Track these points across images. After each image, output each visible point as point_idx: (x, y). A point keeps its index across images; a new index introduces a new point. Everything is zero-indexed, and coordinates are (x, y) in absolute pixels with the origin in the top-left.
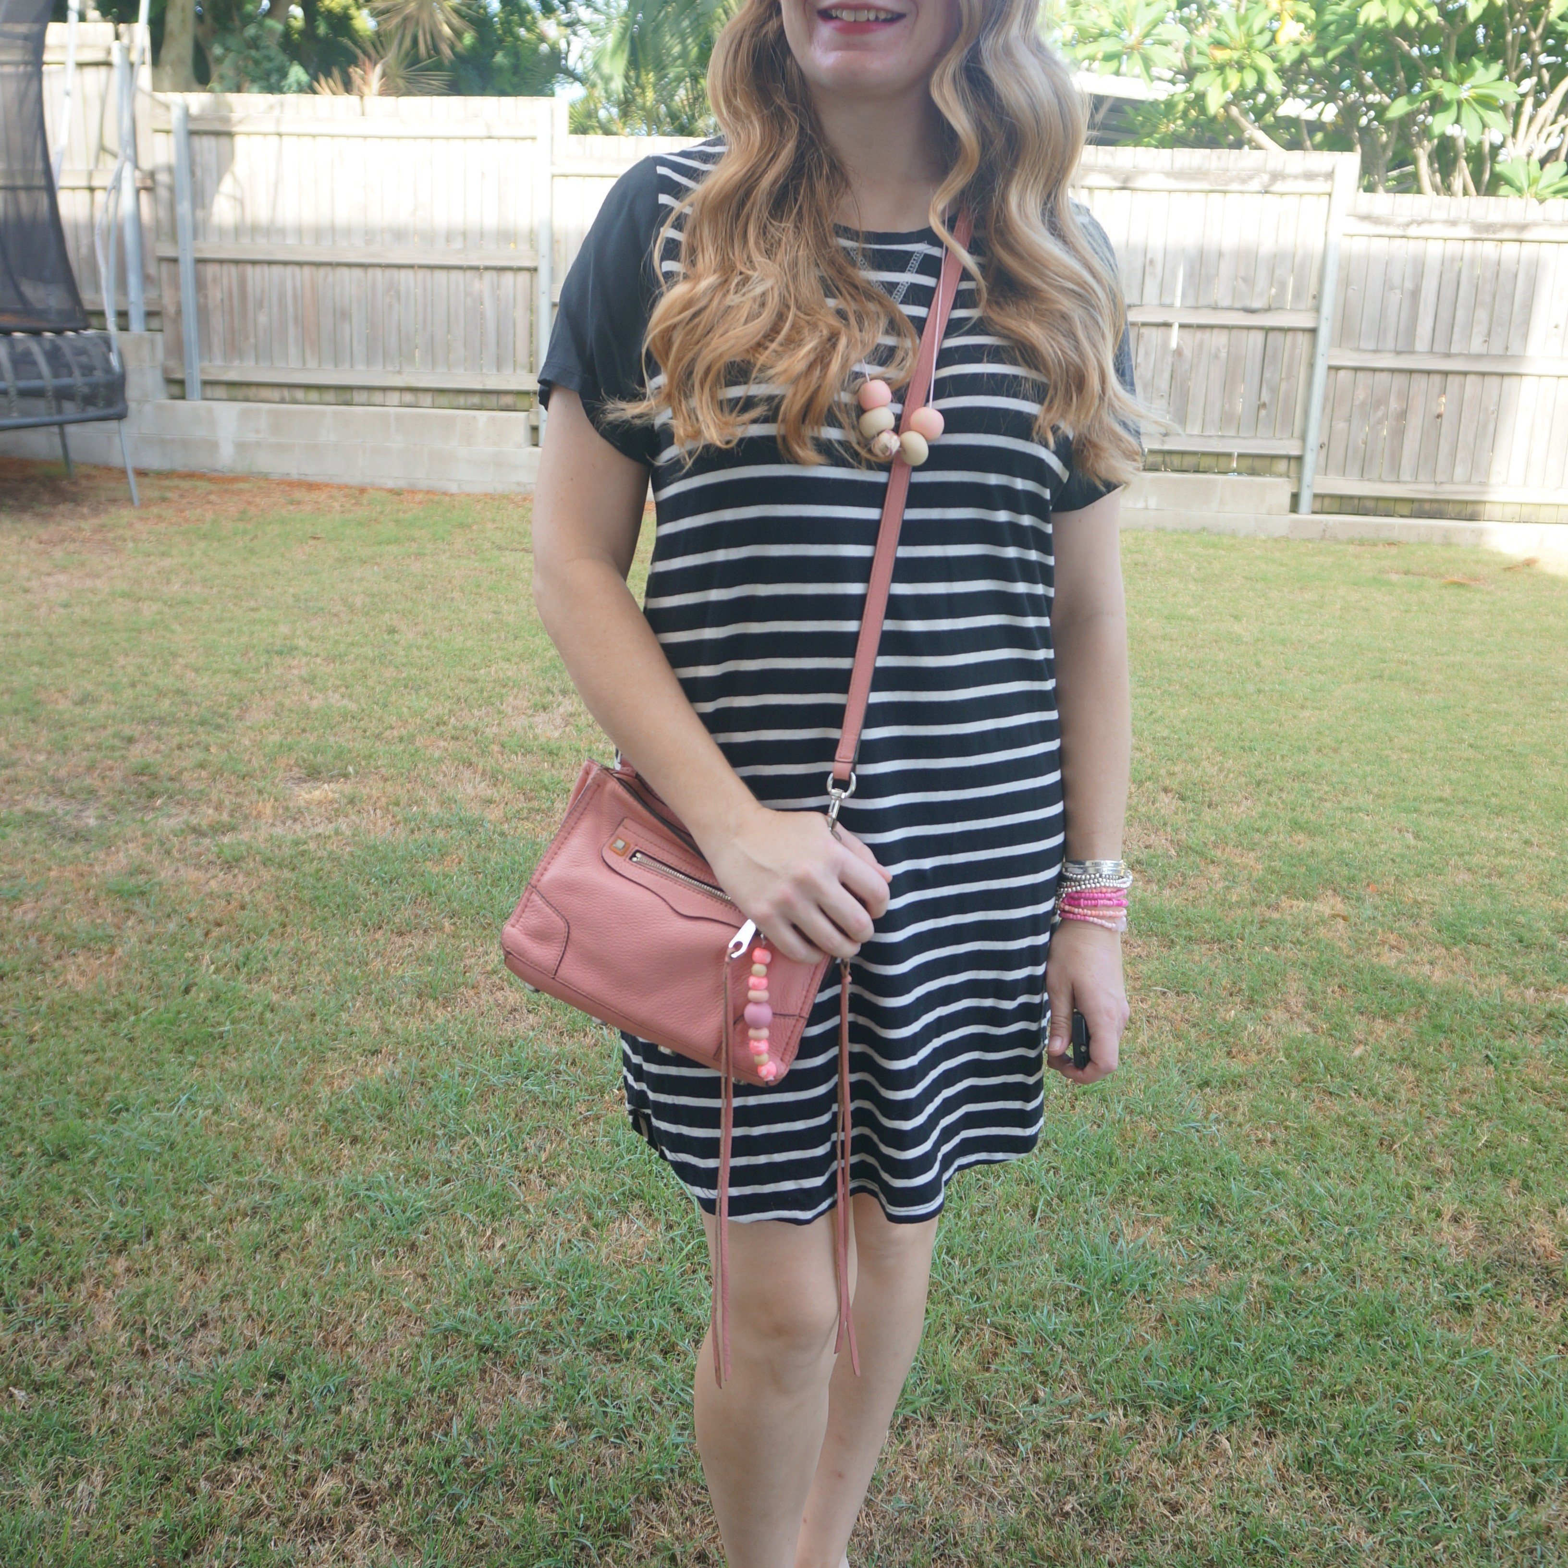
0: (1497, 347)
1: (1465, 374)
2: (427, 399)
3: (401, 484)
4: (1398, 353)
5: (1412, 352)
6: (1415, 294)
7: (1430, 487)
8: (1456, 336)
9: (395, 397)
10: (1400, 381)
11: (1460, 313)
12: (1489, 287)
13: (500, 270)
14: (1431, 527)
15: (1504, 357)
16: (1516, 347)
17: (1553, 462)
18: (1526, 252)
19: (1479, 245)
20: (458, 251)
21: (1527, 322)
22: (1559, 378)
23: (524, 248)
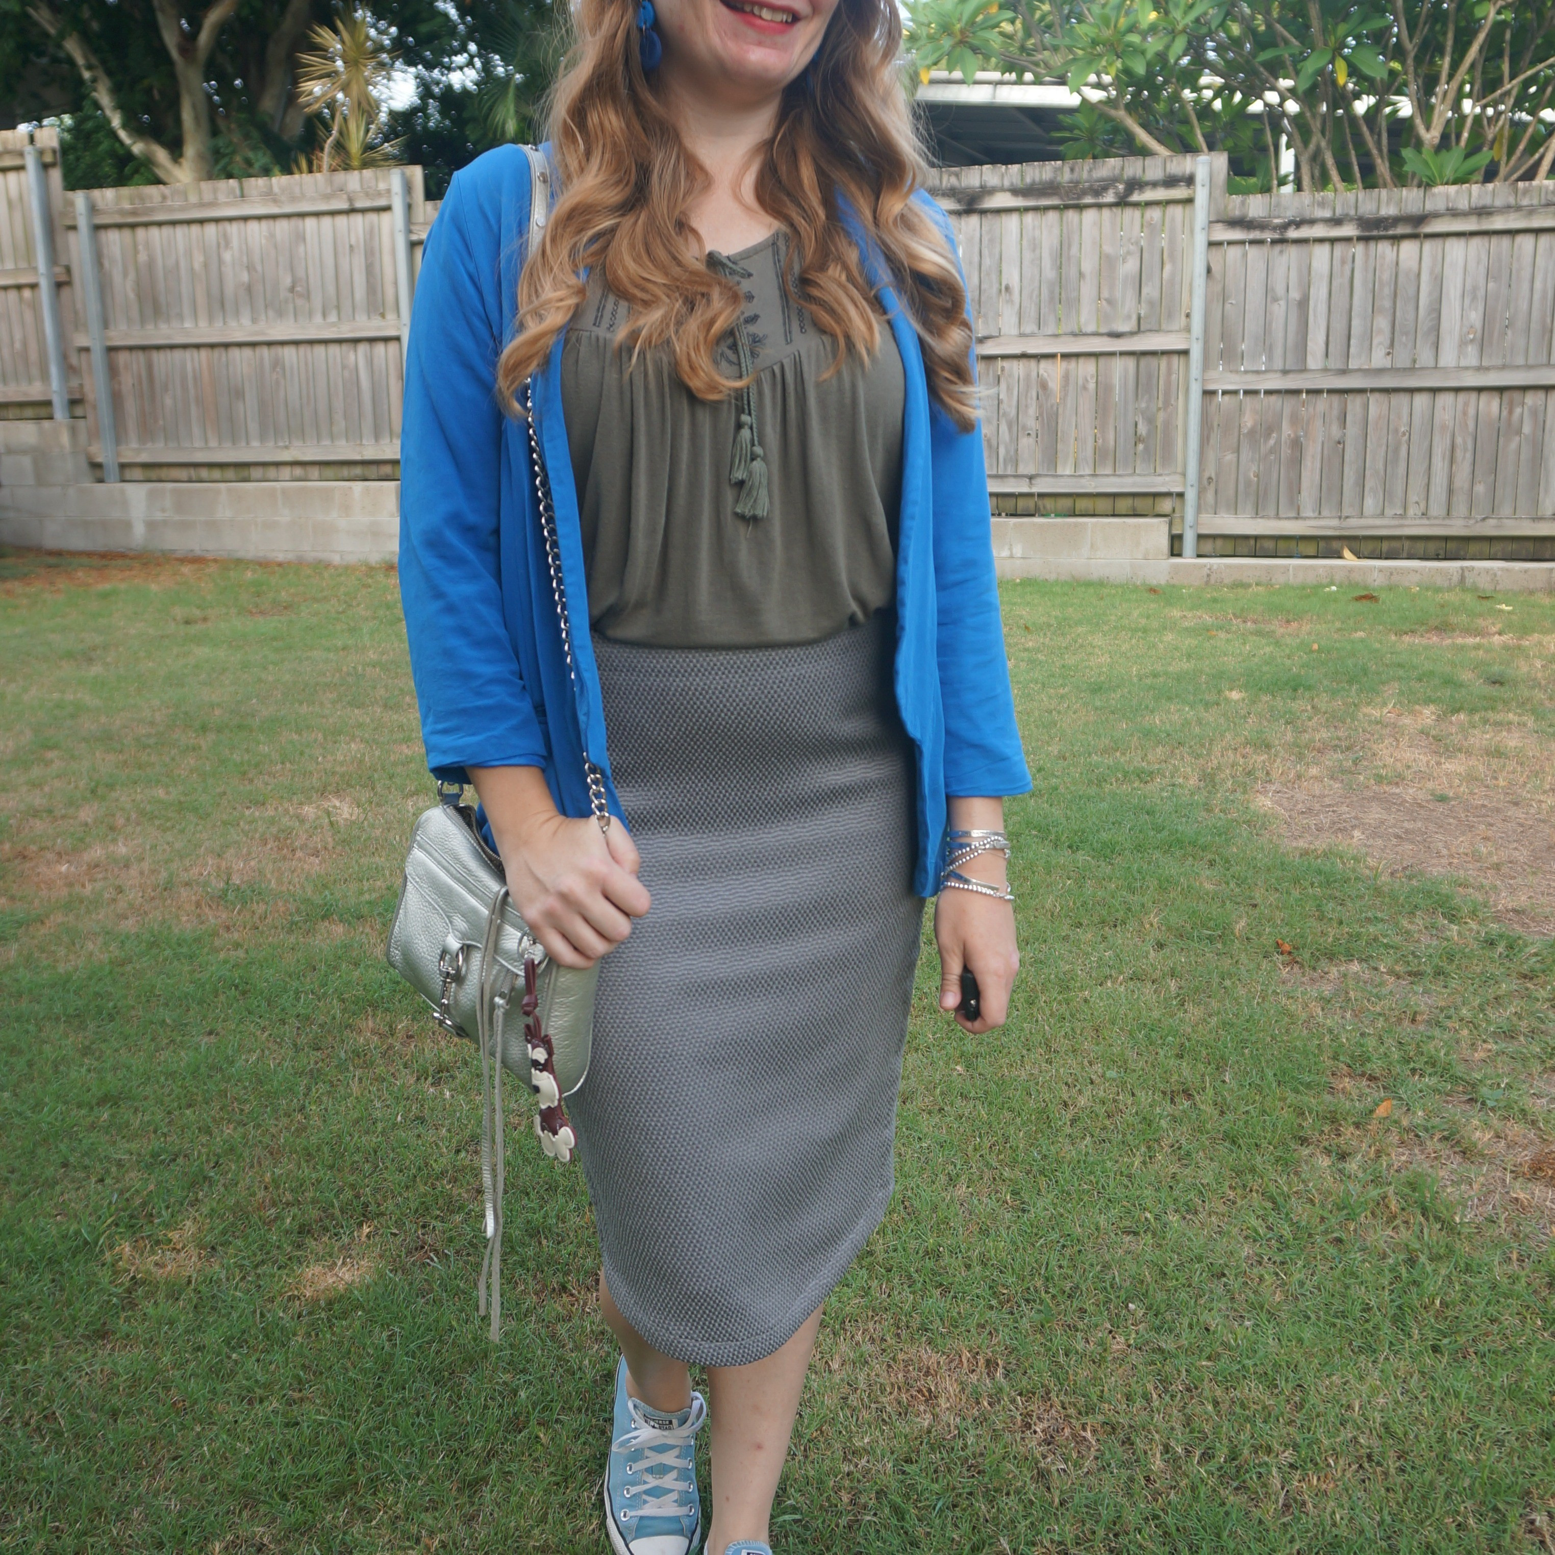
0: (1403, 361)
1: (1367, 391)
2: (315, 472)
3: (291, 556)
4: (1285, 372)
5: (1304, 370)
6: (1303, 303)
7: (1335, 522)
8: (1352, 350)
9: (286, 472)
10: (1289, 403)
11: (1355, 323)
12: (1387, 291)
13: (372, 340)
14: (1332, 567)
15: (1412, 370)
16: (1425, 357)
17: (1480, 488)
18: (1428, 246)
19: (1372, 245)
20: (333, 325)
21: (1437, 328)
22: (1480, 390)
23: (390, 317)
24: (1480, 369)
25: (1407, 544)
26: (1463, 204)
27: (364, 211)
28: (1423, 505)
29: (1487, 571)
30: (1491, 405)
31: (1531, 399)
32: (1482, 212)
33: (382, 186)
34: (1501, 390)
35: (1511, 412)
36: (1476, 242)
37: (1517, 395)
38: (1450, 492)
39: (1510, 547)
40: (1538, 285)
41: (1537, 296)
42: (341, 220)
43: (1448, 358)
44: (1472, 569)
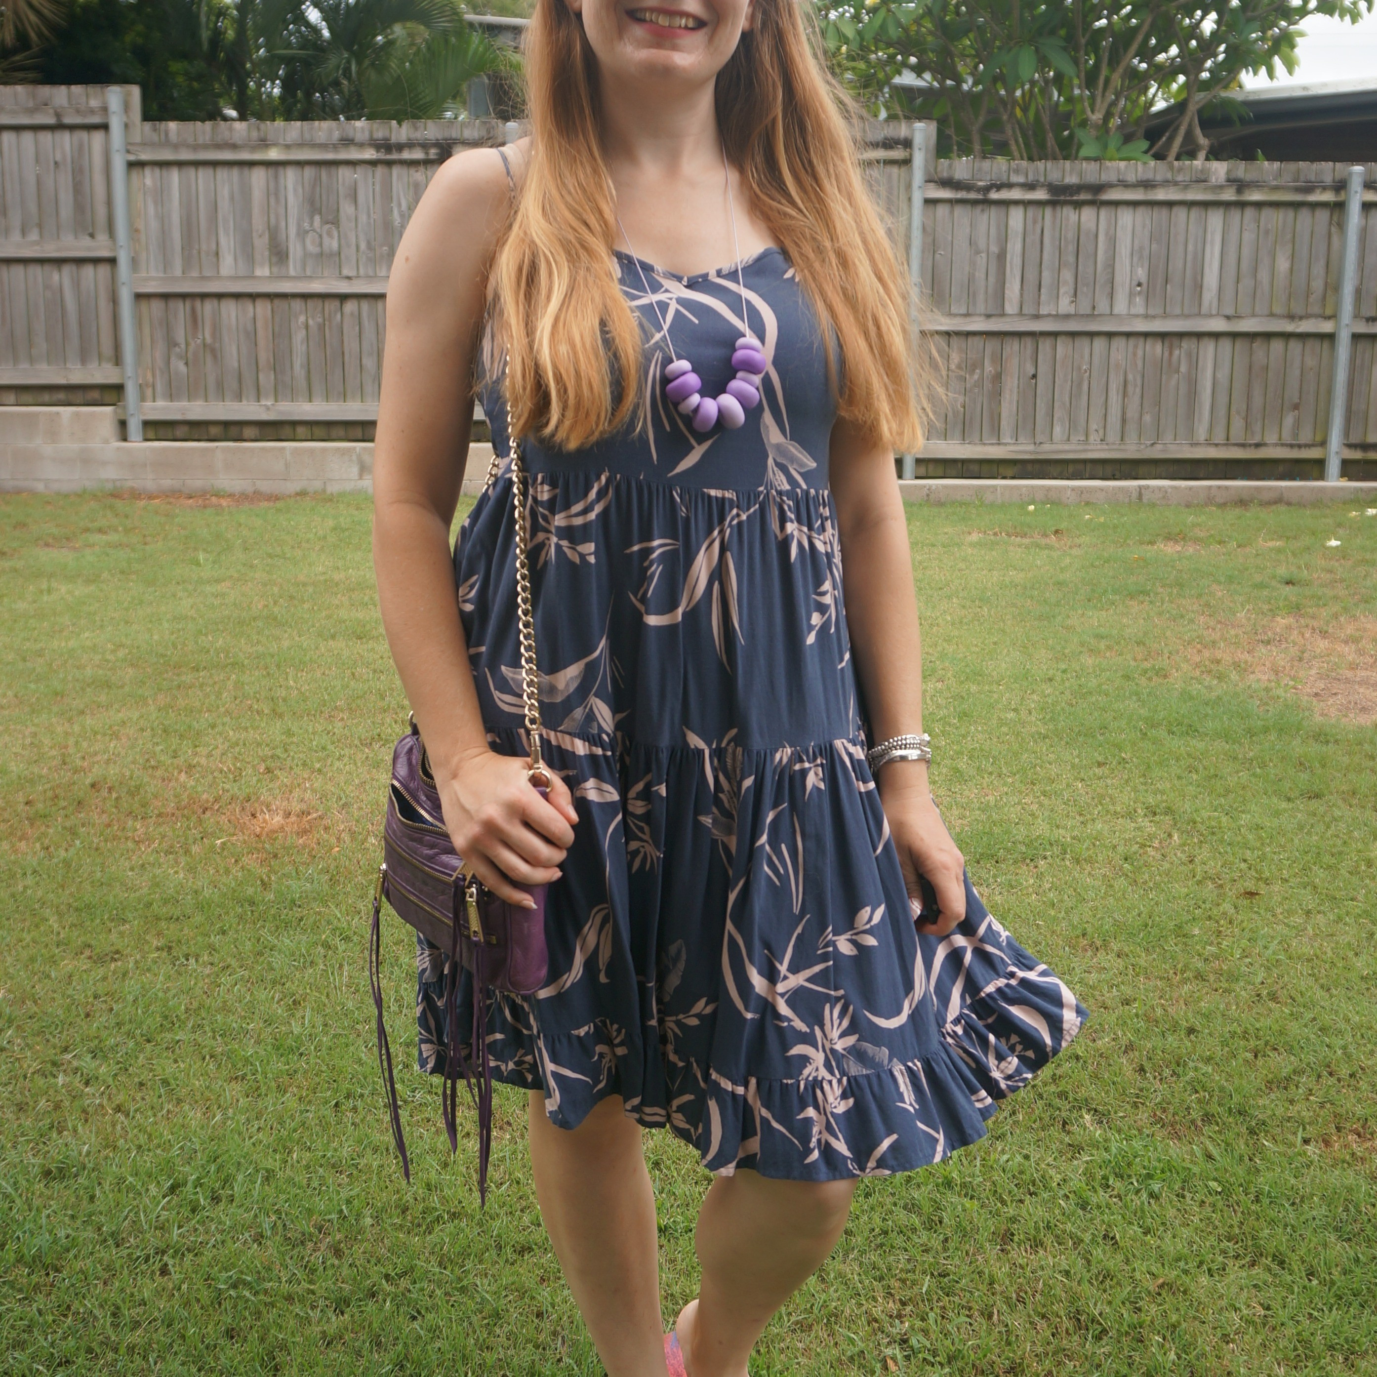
0: (1085, 309)
1: (1055, 335)
4: (988, 316)
5: (1003, 315)
6: (1002, 257)
7: (1031, 448)
8: (1043, 297)
10: (992, 345)
11: (1046, 274)
12: (1072, 248)
13: (80, 261)
14: (1033, 487)
15: (1092, 316)
16: (1103, 306)
17: (1147, 418)
18: (1104, 212)
19: (1058, 209)
20: (36, 243)
21: (1111, 282)
22: (1146, 335)
23: (102, 238)
24: (1146, 316)
25: (1089, 466)
26: (1131, 178)
27: (72, 128)
28: (1101, 432)
29: (1160, 488)
30: (1157, 348)
31: (1186, 344)
32: (1147, 185)
33: (94, 103)
34: (1162, 336)
35: (1171, 354)
36: (1141, 211)
37: (1176, 341)
38: (1124, 421)
40: (1190, 248)
41: (1190, 257)
42: (46, 137)
43: (1121, 307)
44: (1147, 487)
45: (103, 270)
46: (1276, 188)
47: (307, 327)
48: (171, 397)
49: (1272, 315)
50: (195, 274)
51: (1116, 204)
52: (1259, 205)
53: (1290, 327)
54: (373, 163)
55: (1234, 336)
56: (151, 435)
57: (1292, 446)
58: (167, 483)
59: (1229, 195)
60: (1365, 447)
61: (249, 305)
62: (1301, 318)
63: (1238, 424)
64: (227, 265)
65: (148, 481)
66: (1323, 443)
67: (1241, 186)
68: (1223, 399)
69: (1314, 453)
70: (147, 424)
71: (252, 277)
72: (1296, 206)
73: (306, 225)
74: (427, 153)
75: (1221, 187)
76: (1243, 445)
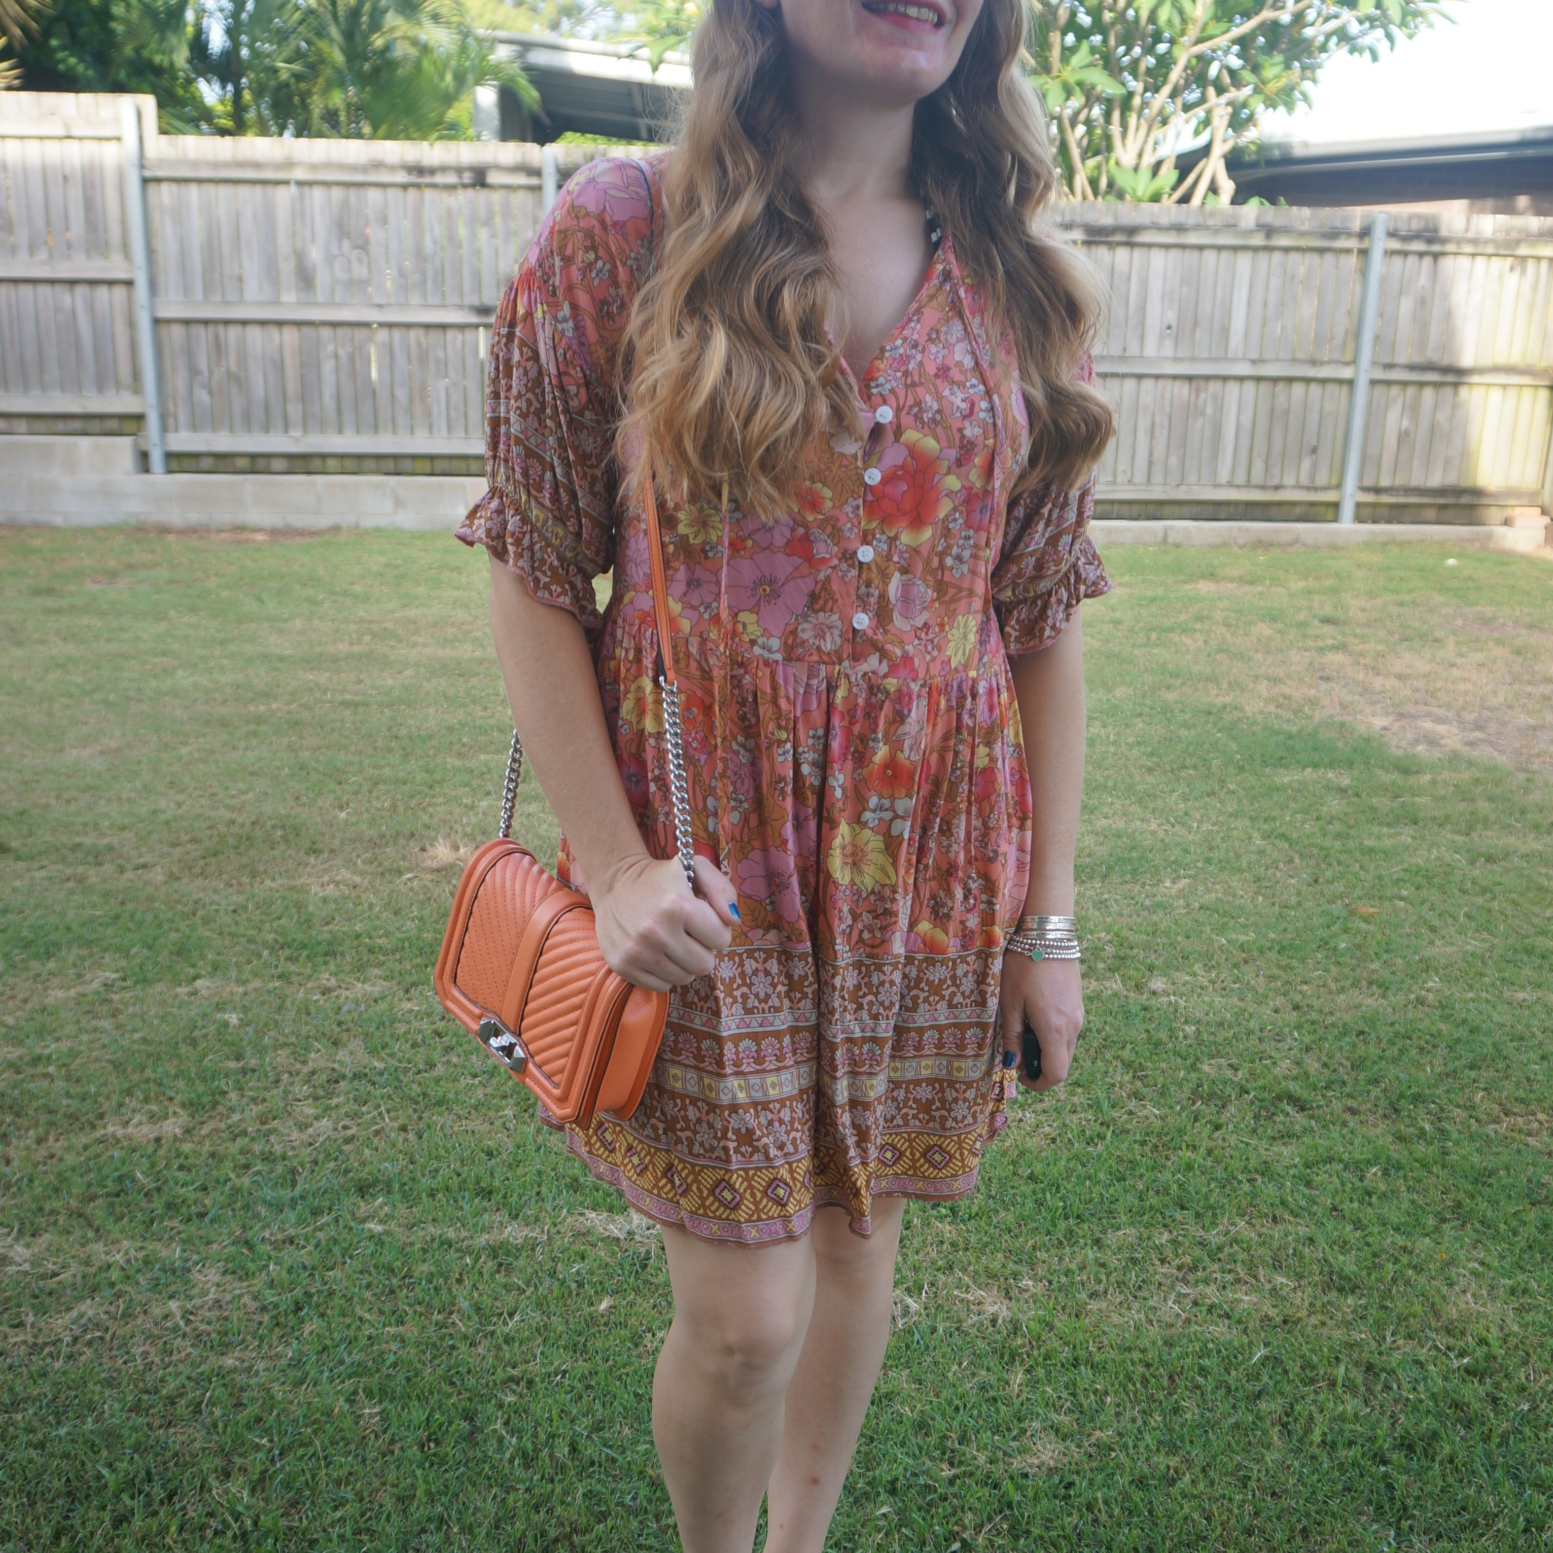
2: (22, 425)
13: (93, 283)
15: (1123, 358)
16: (1133, 349)
17: (1174, 460)
18: (1138, 253)
19: (1093, 248)
20: (43, 262)
21: (1142, 324)
22: (1175, 377)
23: (117, 258)
24: (1176, 359)
25: (1116, 506)
26: (1165, 221)
27: (81, 139)
28: (1129, 473)
29: (1183, 529)
30: (1183, 390)
31: (1214, 387)
32: (1179, 228)
33: (104, 114)
34: (1190, 378)
35: (1197, 396)
36: (1174, 253)
37: (1202, 384)
38: (1150, 463)
39: (1195, 509)
40: (1219, 291)
41: (1218, 300)
42: (52, 148)
43: (1150, 350)
44: (1172, 528)
45: (119, 292)
46: (1303, 234)
47: (336, 356)
48: (194, 427)
49: (1294, 360)
50: (217, 298)
51: (1149, 246)
52: (1286, 250)
53: (1311, 372)
54: (405, 187)
55: (1258, 379)
56: (174, 465)
57: (1308, 488)
58: (194, 517)
59: (1258, 240)
60: (1377, 490)
61: (274, 331)
62: (1322, 363)
63: (1258, 467)
64: (253, 289)
65: (175, 516)
66: (1339, 486)
67: (1270, 231)
68: (1245, 443)
69: (1330, 496)
70: (170, 456)
71: (277, 303)
72: (1322, 251)
73: (334, 250)
74: (460, 177)
75: (1249, 233)
76: (1263, 487)
